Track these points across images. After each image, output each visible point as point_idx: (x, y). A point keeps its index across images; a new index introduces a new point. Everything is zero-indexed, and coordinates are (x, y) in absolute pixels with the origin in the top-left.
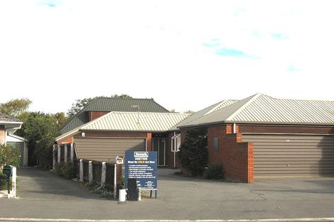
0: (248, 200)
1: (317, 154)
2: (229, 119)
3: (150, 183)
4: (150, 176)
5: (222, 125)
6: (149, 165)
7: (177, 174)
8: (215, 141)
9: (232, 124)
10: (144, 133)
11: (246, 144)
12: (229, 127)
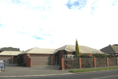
0: (27, 71)
1: (48, 61)
2: (28, 53)
3: (3, 68)
4: (3, 66)
5: (26, 54)
6: (3, 63)
7: (17, 65)
8: (24, 58)
9: (28, 54)
10: (11, 56)
11: (30, 58)
12: (27, 55)
